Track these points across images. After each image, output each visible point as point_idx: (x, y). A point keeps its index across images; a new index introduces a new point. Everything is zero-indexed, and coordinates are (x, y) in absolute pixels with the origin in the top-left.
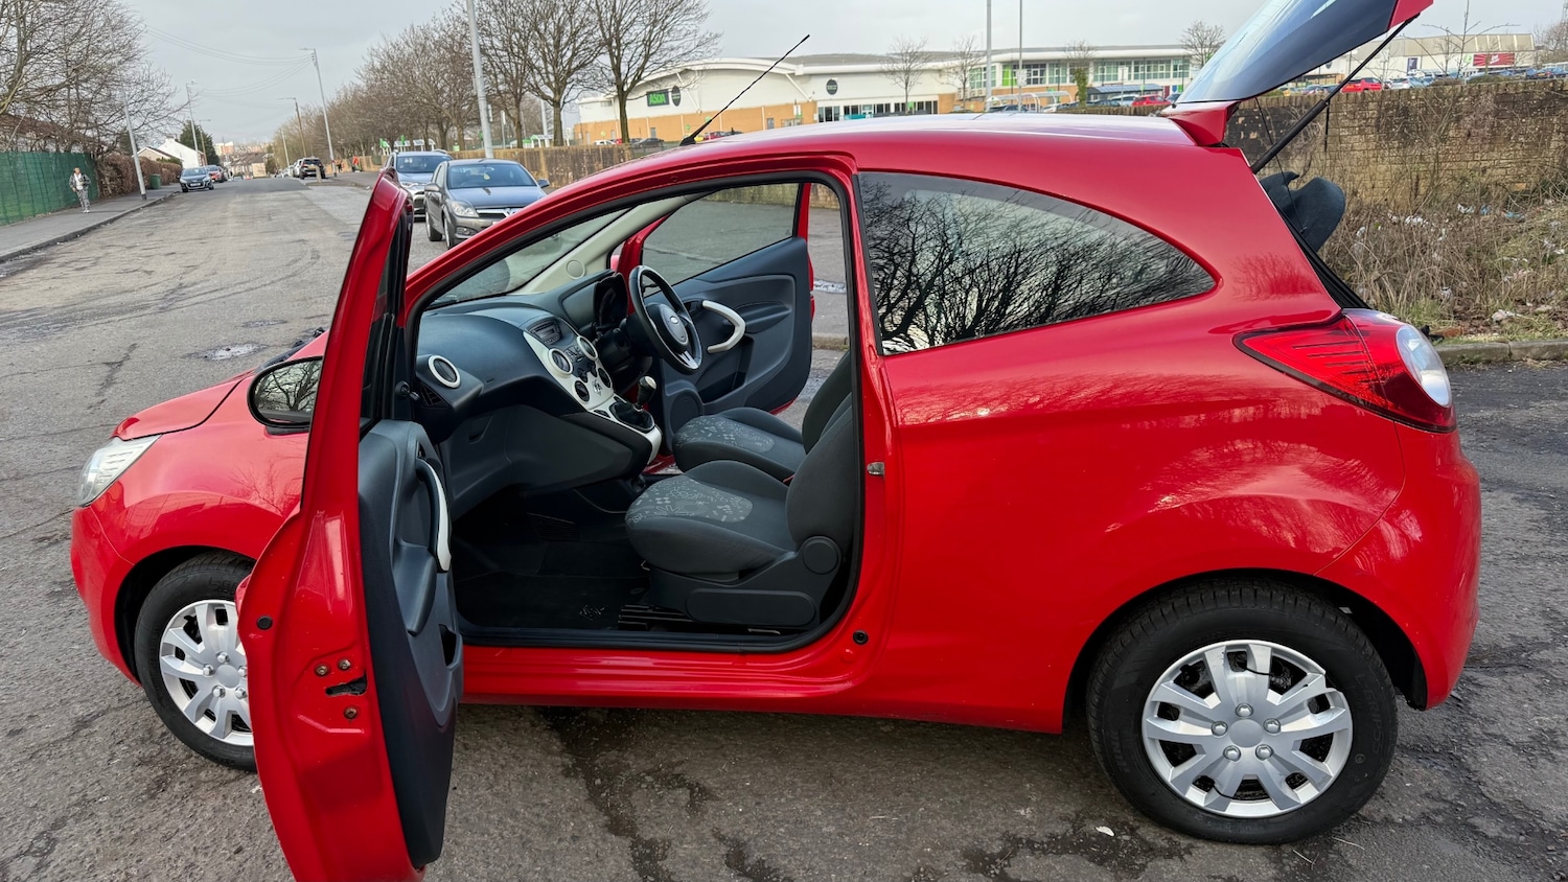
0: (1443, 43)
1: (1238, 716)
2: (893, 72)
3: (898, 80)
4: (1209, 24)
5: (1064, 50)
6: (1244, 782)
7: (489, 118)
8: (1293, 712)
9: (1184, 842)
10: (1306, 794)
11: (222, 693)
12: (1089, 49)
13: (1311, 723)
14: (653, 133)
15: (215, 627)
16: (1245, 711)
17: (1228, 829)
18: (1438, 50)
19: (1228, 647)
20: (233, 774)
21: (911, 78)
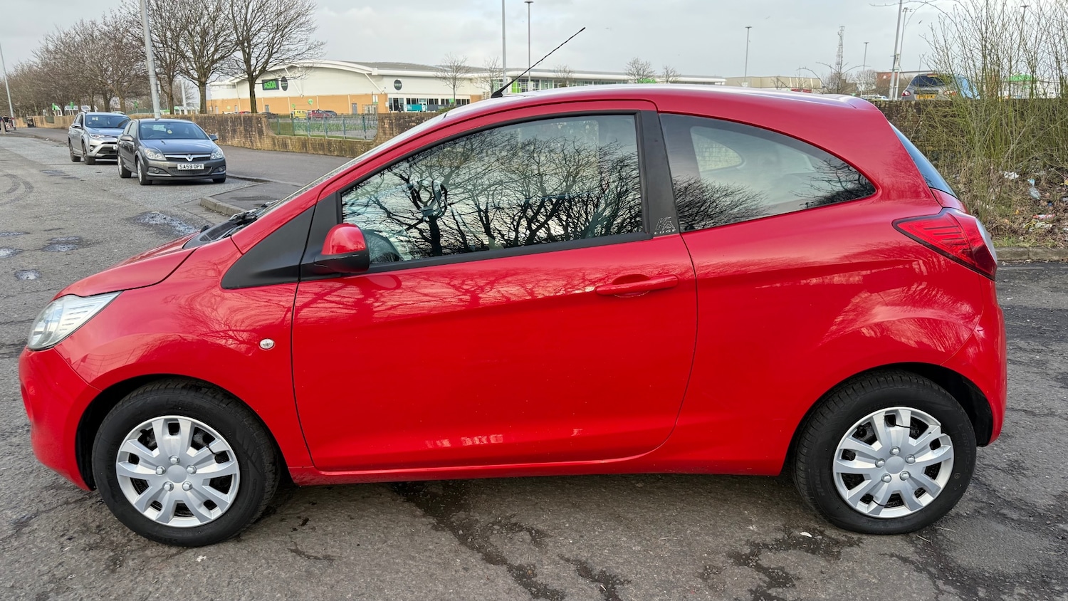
0: (776, 80)
1: (892, 454)
2: (445, 78)
3: (448, 83)
4: (643, 60)
5: (554, 71)
6: (892, 495)
7: (158, 91)
8: (922, 451)
9: (855, 537)
10: (926, 500)
11: (172, 488)
12: (570, 72)
13: (931, 457)
14: (267, 109)
15: (168, 437)
16: (895, 451)
17: (881, 527)
18: (773, 85)
19: (886, 412)
20: (174, 550)
21: (457, 83)
